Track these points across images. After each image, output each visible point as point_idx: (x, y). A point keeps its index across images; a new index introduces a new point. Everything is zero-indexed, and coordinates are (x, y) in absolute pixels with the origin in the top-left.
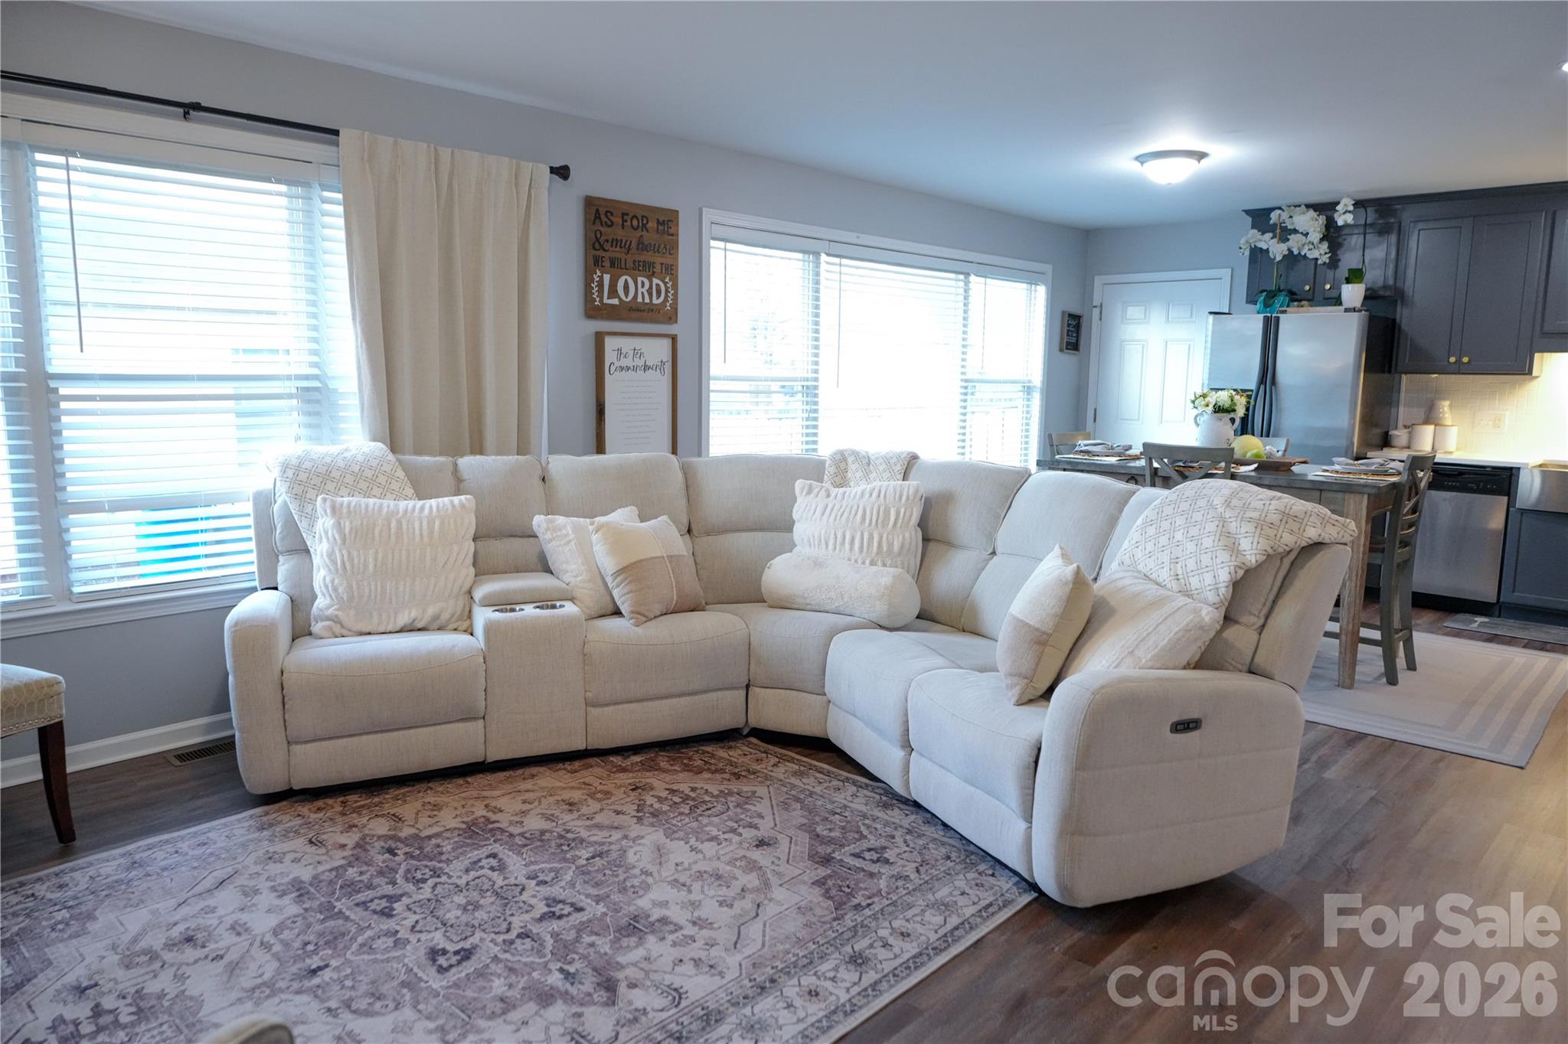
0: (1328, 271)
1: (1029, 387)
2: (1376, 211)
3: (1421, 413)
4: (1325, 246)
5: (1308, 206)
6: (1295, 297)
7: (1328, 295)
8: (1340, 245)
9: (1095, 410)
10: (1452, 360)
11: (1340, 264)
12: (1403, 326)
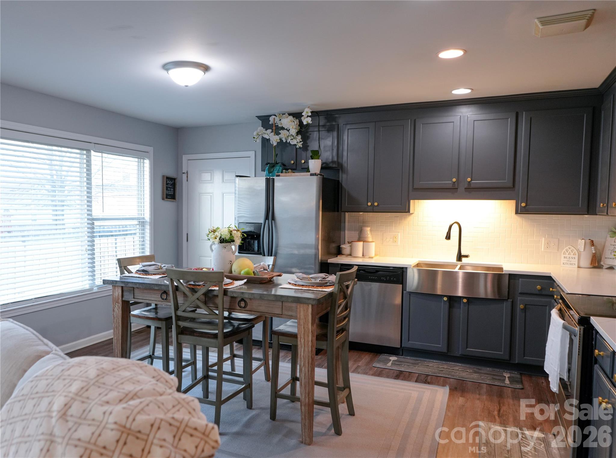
0: (303, 152)
1: (143, 222)
2: (326, 118)
3: (355, 234)
4: (299, 137)
5: (290, 114)
6: (286, 168)
7: (303, 167)
8: (308, 138)
9: (187, 234)
10: (369, 204)
11: (308, 148)
12: (343, 184)
